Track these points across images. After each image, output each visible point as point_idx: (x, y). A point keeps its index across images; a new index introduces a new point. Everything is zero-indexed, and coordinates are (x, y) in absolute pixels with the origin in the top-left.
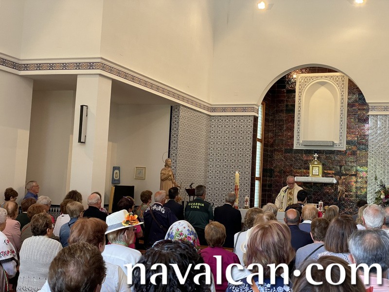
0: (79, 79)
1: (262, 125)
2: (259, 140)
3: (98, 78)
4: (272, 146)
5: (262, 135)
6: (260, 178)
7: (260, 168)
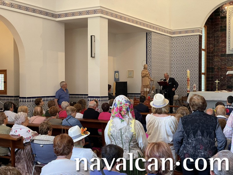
1: (205, 40)
2: (203, 50)
4: (212, 53)
5: (205, 46)
6: (205, 73)
7: (205, 67)
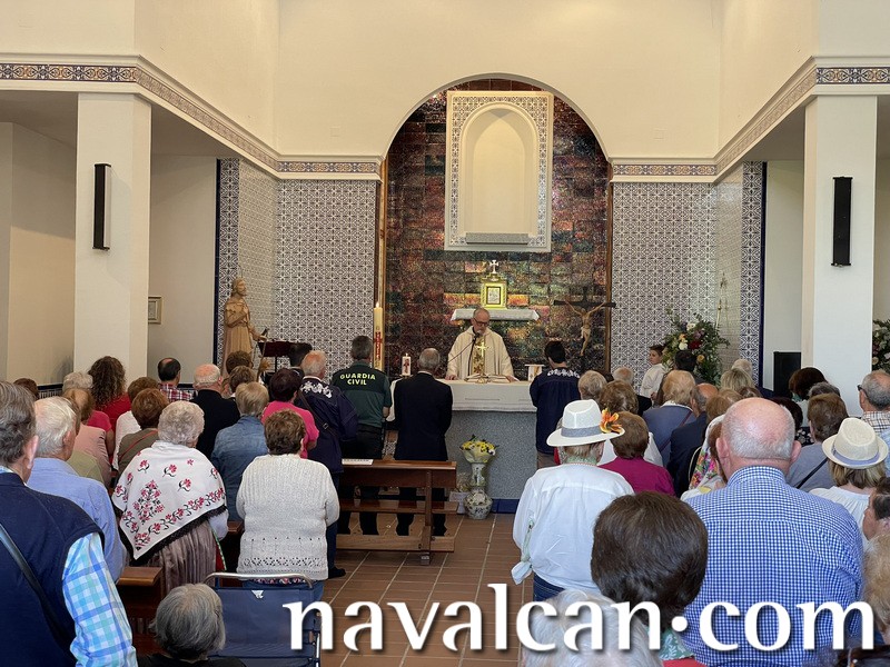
0: (82, 104)
1: (384, 200)
3: (132, 103)
5: (384, 220)
7: (382, 292)
